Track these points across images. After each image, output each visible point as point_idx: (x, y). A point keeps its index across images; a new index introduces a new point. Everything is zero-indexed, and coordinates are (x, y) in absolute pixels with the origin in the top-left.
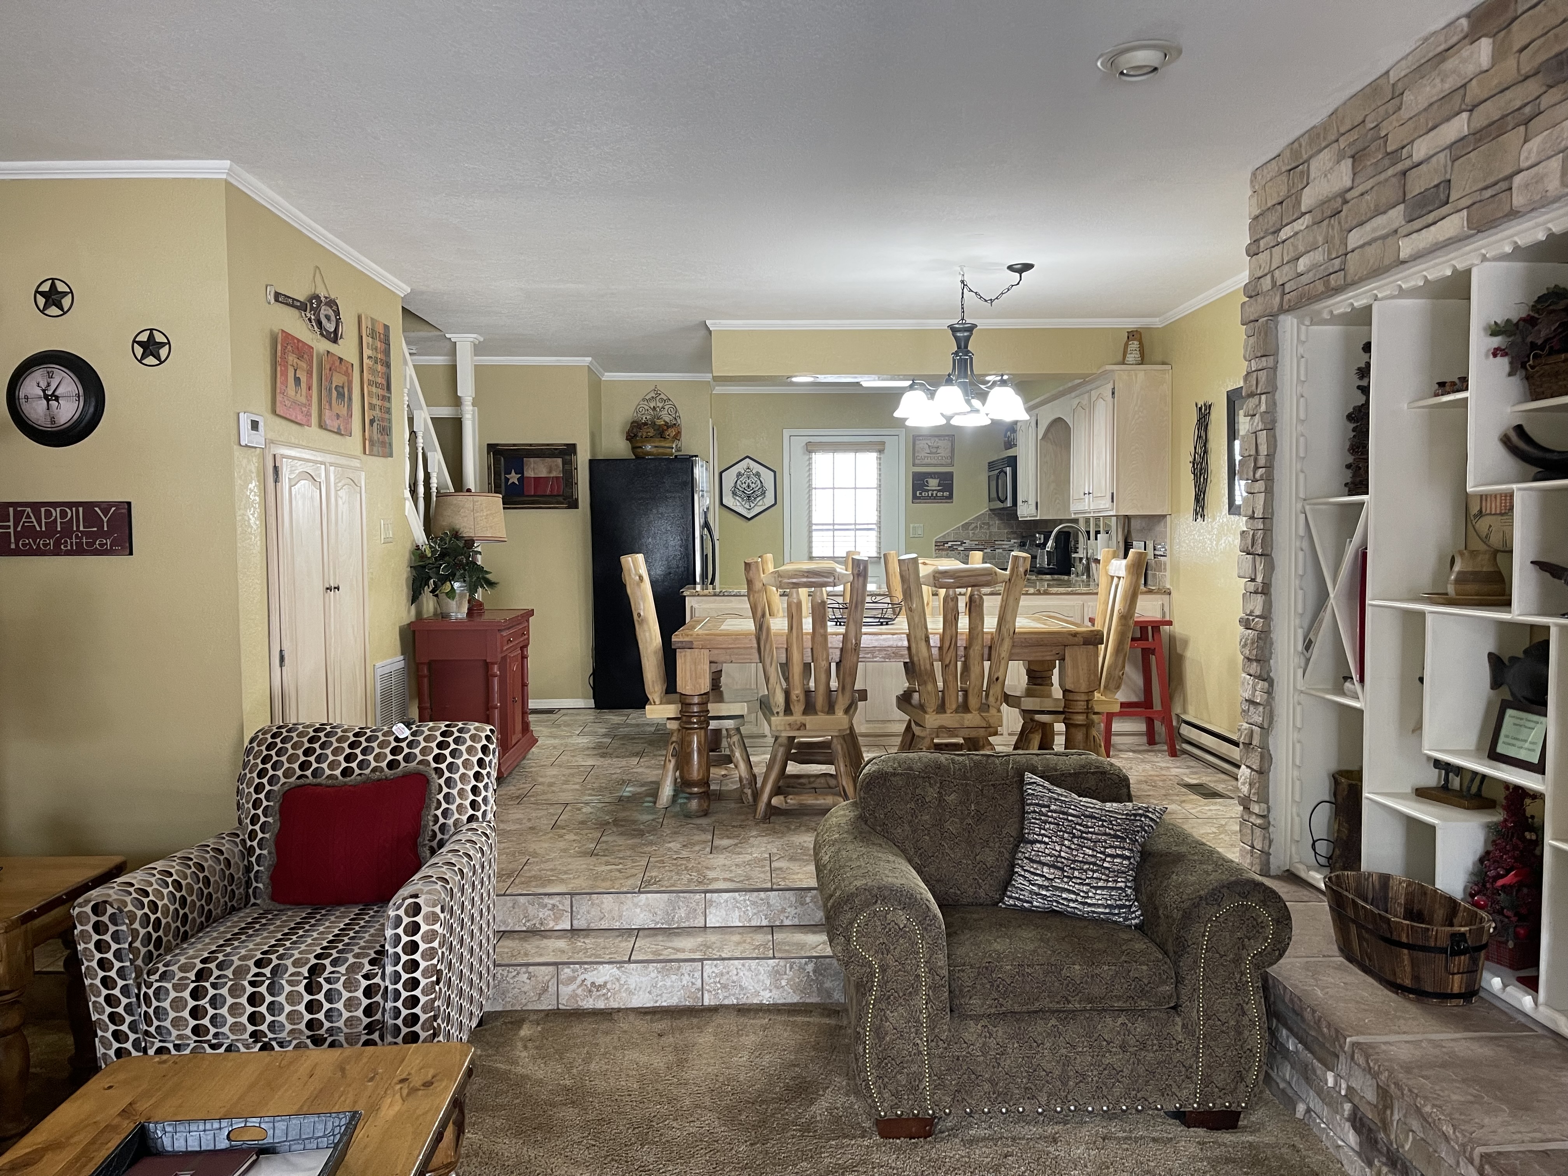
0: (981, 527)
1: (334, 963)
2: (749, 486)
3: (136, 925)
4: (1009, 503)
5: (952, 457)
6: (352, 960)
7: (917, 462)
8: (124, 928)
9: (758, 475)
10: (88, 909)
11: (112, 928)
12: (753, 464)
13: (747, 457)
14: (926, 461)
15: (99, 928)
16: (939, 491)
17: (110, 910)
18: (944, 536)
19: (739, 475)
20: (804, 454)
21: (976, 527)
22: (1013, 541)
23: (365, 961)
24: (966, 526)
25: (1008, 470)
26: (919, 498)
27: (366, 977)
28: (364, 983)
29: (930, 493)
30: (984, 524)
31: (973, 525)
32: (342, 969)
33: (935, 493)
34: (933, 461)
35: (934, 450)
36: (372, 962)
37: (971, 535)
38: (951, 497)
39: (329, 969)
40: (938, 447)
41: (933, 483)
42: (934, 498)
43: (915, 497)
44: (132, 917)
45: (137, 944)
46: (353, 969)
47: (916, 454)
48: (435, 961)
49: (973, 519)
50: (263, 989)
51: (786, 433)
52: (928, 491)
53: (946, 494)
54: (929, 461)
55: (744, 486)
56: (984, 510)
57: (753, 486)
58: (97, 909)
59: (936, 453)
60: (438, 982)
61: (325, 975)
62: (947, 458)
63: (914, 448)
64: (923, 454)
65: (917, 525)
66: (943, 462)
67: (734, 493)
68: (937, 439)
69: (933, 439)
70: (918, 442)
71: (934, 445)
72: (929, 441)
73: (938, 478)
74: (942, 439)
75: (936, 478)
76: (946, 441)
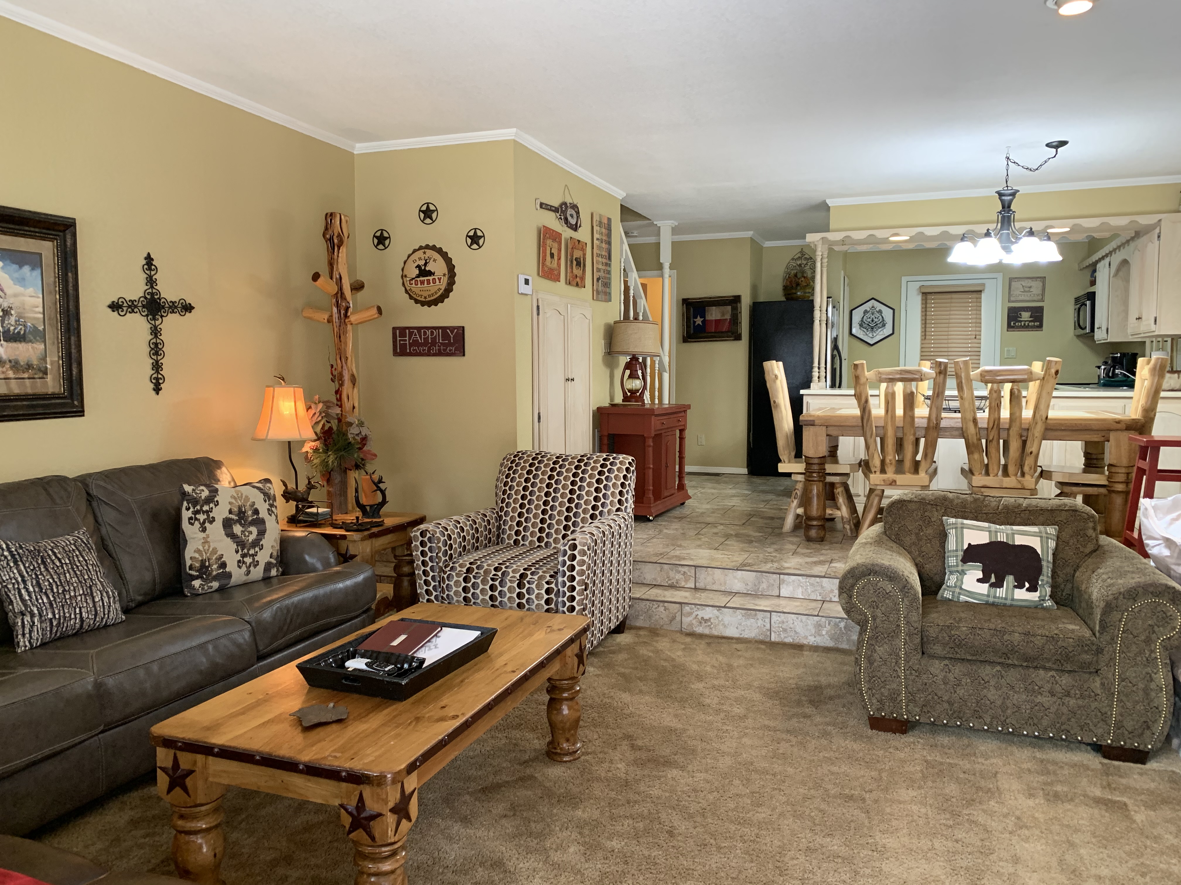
1: (532, 574)
2: (873, 321)
3: (440, 545)
4: (1088, 330)
5: (1043, 294)
6: (541, 574)
7: (1012, 299)
8: (434, 545)
9: (880, 312)
10: (418, 534)
11: (429, 545)
12: (876, 304)
13: (873, 299)
14: (1020, 298)
15: (423, 544)
16: (1030, 321)
17: (428, 535)
19: (866, 312)
23: (548, 575)
25: (1088, 303)
26: (1013, 327)
27: (547, 583)
28: (546, 586)
29: (1023, 323)
32: (536, 577)
33: (1027, 323)
34: (1027, 298)
35: (1027, 289)
36: (551, 576)
38: (1041, 326)
39: (530, 576)
40: (1030, 287)
41: (1026, 316)
42: (1026, 327)
43: (1009, 327)
44: (439, 540)
45: (440, 555)
46: (541, 578)
47: (1012, 293)
48: (584, 577)
50: (497, 583)
51: (904, 279)
52: (1021, 321)
53: (1037, 324)
54: (1022, 298)
55: (869, 320)
56: (1070, 336)
57: (876, 320)
58: (423, 534)
59: (1029, 291)
60: (586, 590)
61: (528, 579)
62: (1038, 295)
63: (1010, 288)
64: (1018, 293)
65: (1011, 349)
66: (1035, 298)
67: (861, 325)
68: (1030, 281)
69: (1026, 281)
70: (1013, 283)
71: (1028, 285)
72: (1024, 282)
73: (1030, 311)
74: (1035, 280)
75: (1028, 311)
76: (1038, 282)
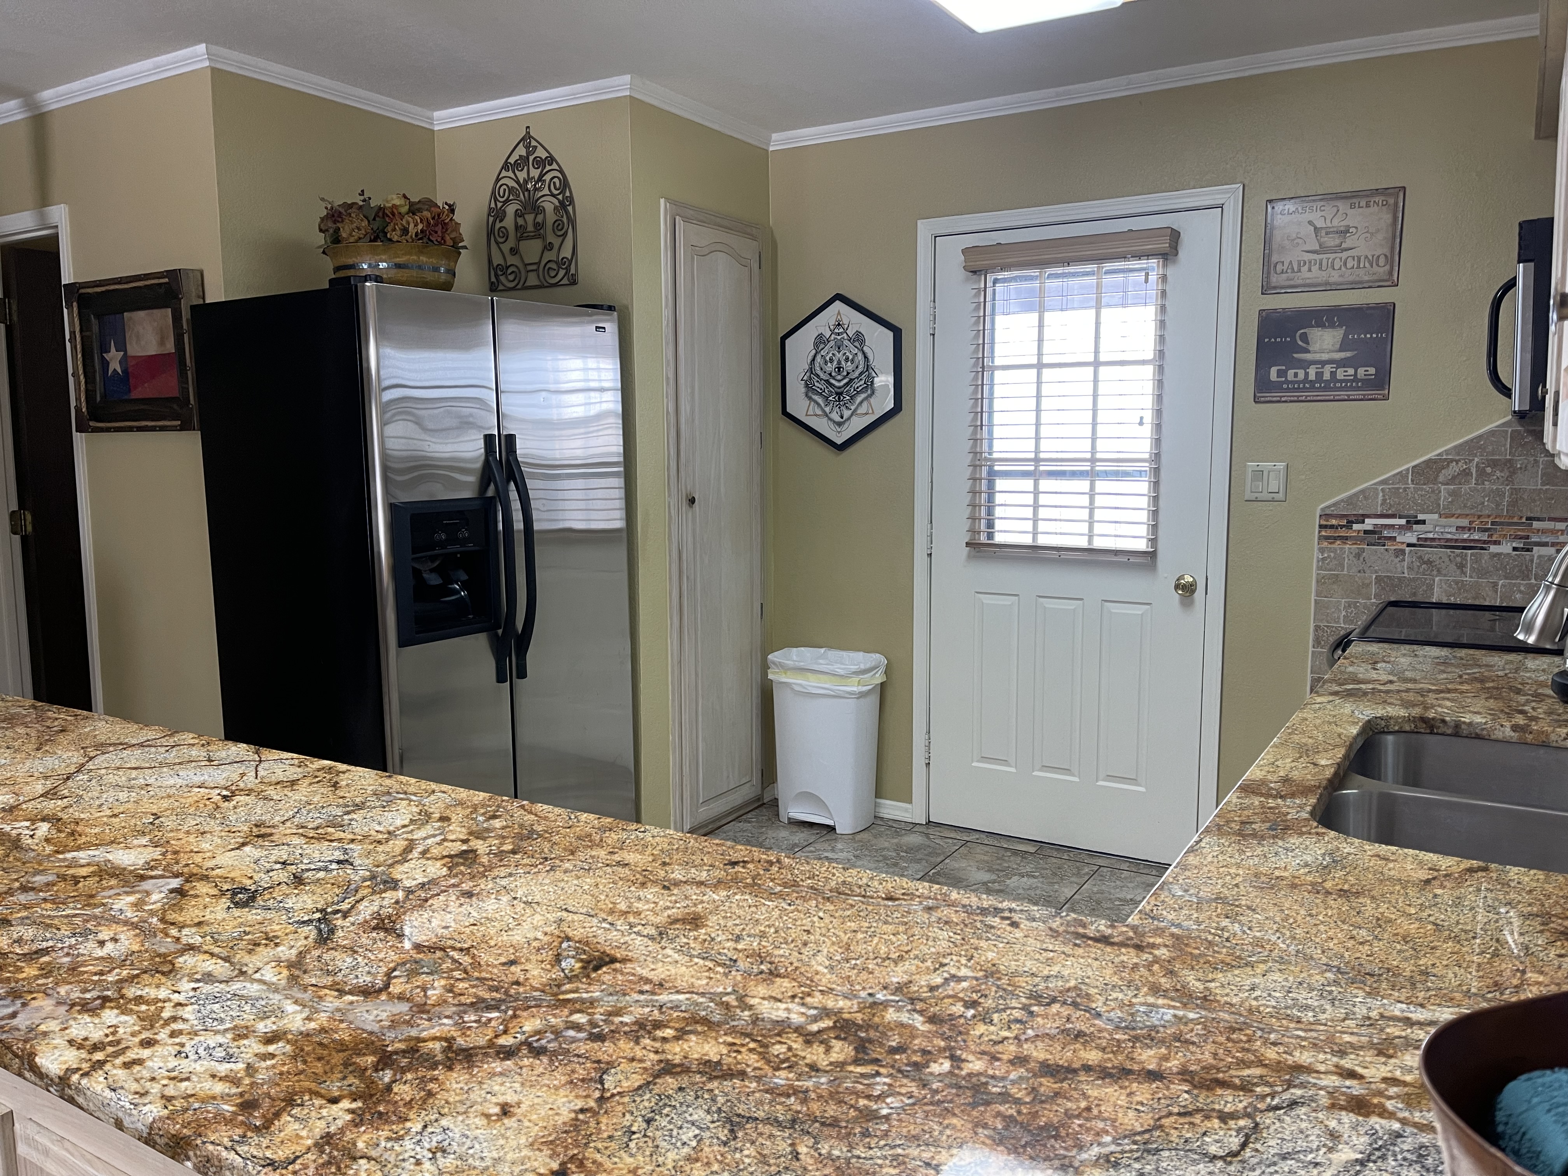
0: (1481, 473)
2: (839, 369)
4: (1520, 398)
5: (1393, 259)
7: (1275, 279)
9: (859, 339)
12: (848, 315)
13: (838, 297)
14: (1306, 275)
16: (1340, 364)
18: (1349, 501)
19: (820, 341)
20: (967, 279)
21: (1466, 473)
24: (1429, 470)
26: (1278, 387)
29: (1312, 372)
30: (1494, 464)
31: (1454, 469)
33: (1329, 370)
34: (1329, 275)
35: (1331, 241)
37: (1445, 499)
38: (1382, 382)
40: (1345, 232)
41: (1324, 341)
42: (1324, 388)
43: (1262, 385)
47: (1275, 258)
49: (1458, 449)
51: (925, 229)
52: (1306, 364)
53: (1366, 372)
54: (1315, 275)
55: (830, 367)
56: (1499, 421)
57: (849, 366)
59: (1338, 249)
62: (1373, 261)
63: (1267, 242)
64: (1294, 256)
65: (1265, 466)
66: (1359, 275)
67: (809, 388)
68: (1343, 206)
69: (1329, 209)
70: (1279, 221)
71: (1336, 222)
72: (1320, 214)
73: (1340, 326)
74: (1363, 203)
75: (1332, 326)
76: (1374, 209)
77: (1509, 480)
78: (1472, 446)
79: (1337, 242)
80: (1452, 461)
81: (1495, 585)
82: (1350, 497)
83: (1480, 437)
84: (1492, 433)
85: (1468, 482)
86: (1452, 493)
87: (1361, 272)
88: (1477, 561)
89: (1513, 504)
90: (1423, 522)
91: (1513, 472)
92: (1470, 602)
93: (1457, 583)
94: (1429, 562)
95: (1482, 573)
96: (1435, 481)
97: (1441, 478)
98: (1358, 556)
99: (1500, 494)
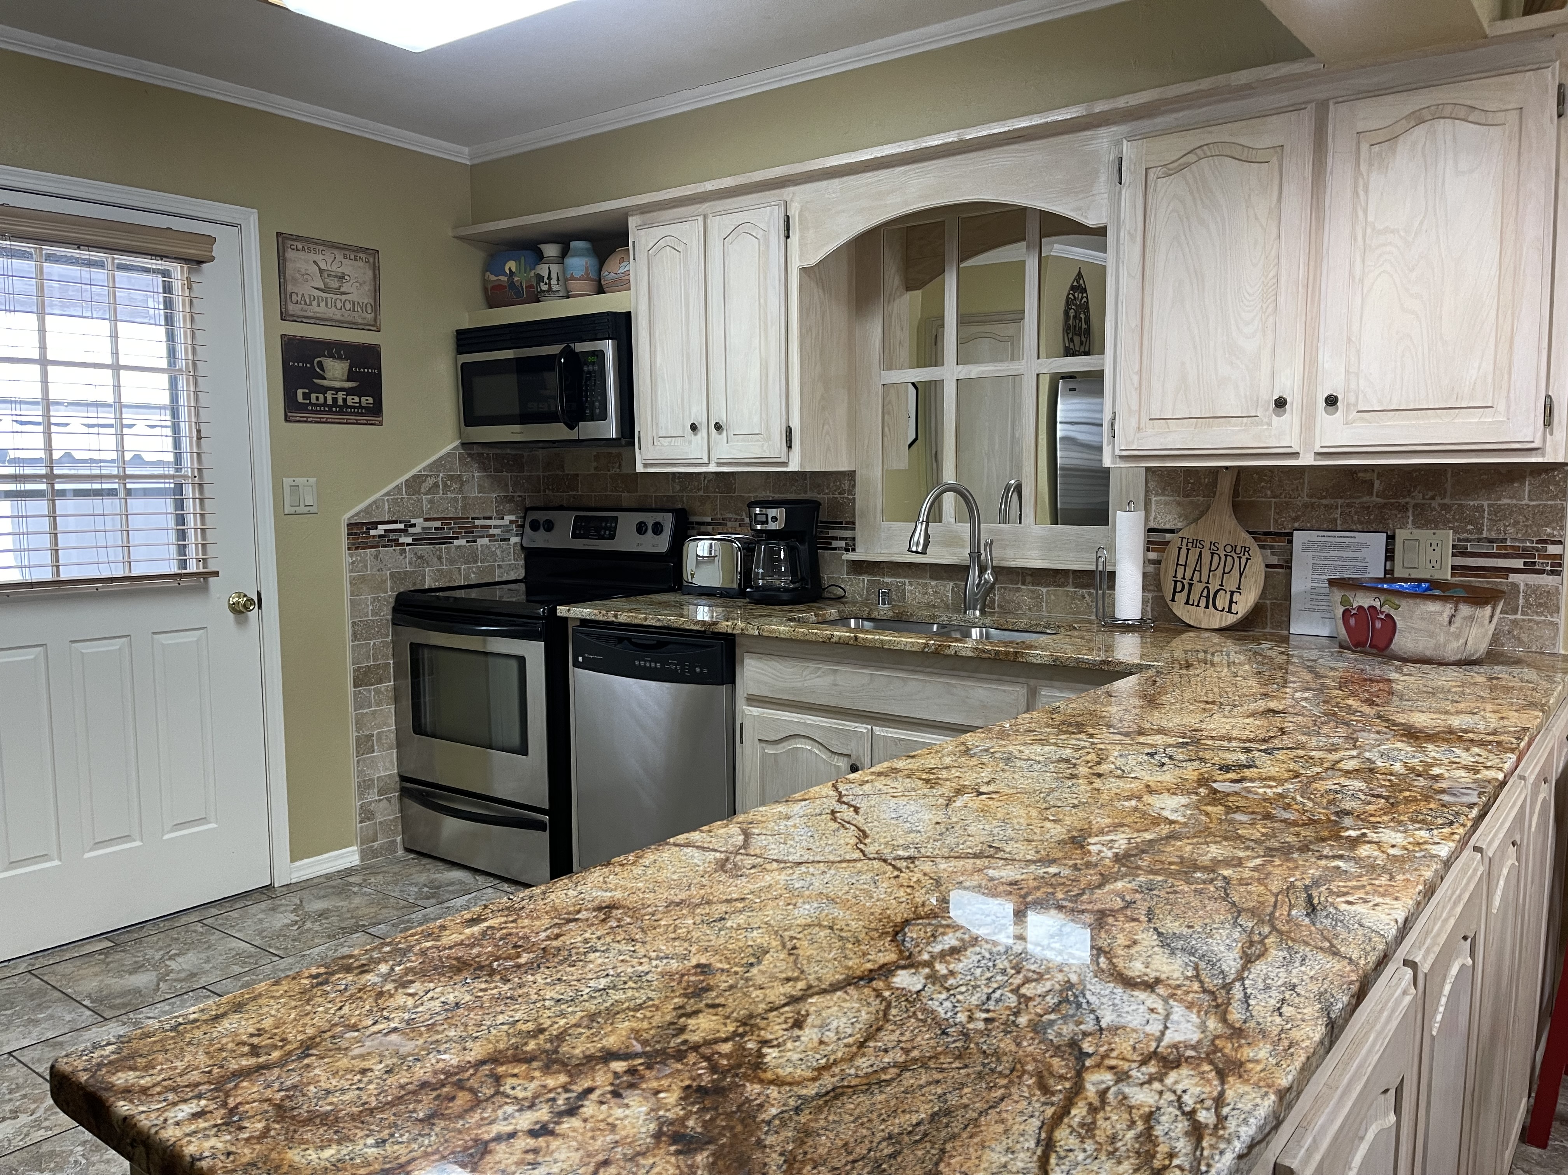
0: (445, 485)
5: (376, 307)
7: (292, 308)
14: (314, 309)
16: (349, 392)
18: (367, 510)
21: (436, 485)
22: (508, 518)
24: (414, 484)
25: (608, 345)
26: (302, 408)
29: (329, 396)
30: (451, 478)
31: (430, 482)
33: (341, 396)
34: (335, 313)
35: (334, 284)
37: (426, 506)
38: (376, 410)
40: (341, 277)
41: (335, 371)
42: (338, 411)
43: (291, 405)
47: (290, 288)
49: (430, 467)
52: (324, 390)
53: (366, 401)
54: (320, 310)
56: (450, 445)
59: (338, 291)
62: (364, 308)
63: (282, 271)
64: (307, 289)
65: (301, 481)
66: (357, 317)
68: (339, 256)
69: (329, 255)
70: (290, 254)
71: (334, 268)
72: (322, 257)
73: (346, 359)
74: (352, 257)
75: (340, 358)
76: (360, 264)
77: (460, 491)
78: (437, 465)
79: (337, 285)
80: (427, 476)
81: (460, 569)
82: (367, 508)
83: (441, 458)
84: (448, 455)
85: (438, 493)
86: (431, 501)
87: (356, 315)
88: (448, 553)
89: (464, 508)
90: (414, 525)
91: (462, 485)
92: (447, 585)
93: (438, 570)
94: (421, 557)
95: (452, 562)
96: (419, 493)
97: (423, 490)
98: (376, 557)
99: (456, 500)
